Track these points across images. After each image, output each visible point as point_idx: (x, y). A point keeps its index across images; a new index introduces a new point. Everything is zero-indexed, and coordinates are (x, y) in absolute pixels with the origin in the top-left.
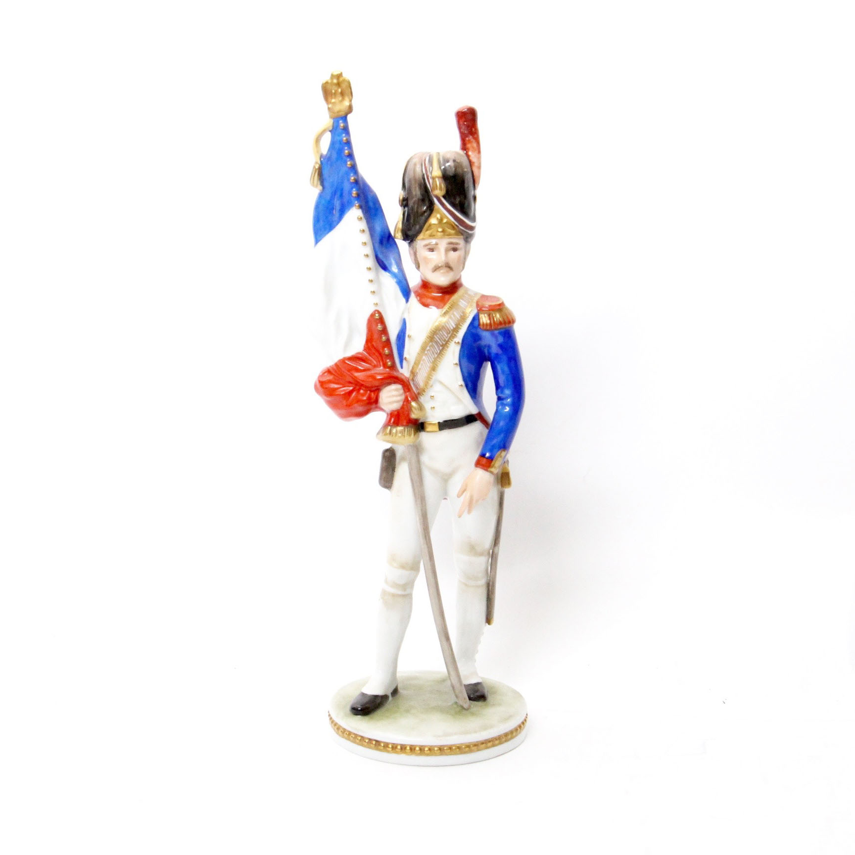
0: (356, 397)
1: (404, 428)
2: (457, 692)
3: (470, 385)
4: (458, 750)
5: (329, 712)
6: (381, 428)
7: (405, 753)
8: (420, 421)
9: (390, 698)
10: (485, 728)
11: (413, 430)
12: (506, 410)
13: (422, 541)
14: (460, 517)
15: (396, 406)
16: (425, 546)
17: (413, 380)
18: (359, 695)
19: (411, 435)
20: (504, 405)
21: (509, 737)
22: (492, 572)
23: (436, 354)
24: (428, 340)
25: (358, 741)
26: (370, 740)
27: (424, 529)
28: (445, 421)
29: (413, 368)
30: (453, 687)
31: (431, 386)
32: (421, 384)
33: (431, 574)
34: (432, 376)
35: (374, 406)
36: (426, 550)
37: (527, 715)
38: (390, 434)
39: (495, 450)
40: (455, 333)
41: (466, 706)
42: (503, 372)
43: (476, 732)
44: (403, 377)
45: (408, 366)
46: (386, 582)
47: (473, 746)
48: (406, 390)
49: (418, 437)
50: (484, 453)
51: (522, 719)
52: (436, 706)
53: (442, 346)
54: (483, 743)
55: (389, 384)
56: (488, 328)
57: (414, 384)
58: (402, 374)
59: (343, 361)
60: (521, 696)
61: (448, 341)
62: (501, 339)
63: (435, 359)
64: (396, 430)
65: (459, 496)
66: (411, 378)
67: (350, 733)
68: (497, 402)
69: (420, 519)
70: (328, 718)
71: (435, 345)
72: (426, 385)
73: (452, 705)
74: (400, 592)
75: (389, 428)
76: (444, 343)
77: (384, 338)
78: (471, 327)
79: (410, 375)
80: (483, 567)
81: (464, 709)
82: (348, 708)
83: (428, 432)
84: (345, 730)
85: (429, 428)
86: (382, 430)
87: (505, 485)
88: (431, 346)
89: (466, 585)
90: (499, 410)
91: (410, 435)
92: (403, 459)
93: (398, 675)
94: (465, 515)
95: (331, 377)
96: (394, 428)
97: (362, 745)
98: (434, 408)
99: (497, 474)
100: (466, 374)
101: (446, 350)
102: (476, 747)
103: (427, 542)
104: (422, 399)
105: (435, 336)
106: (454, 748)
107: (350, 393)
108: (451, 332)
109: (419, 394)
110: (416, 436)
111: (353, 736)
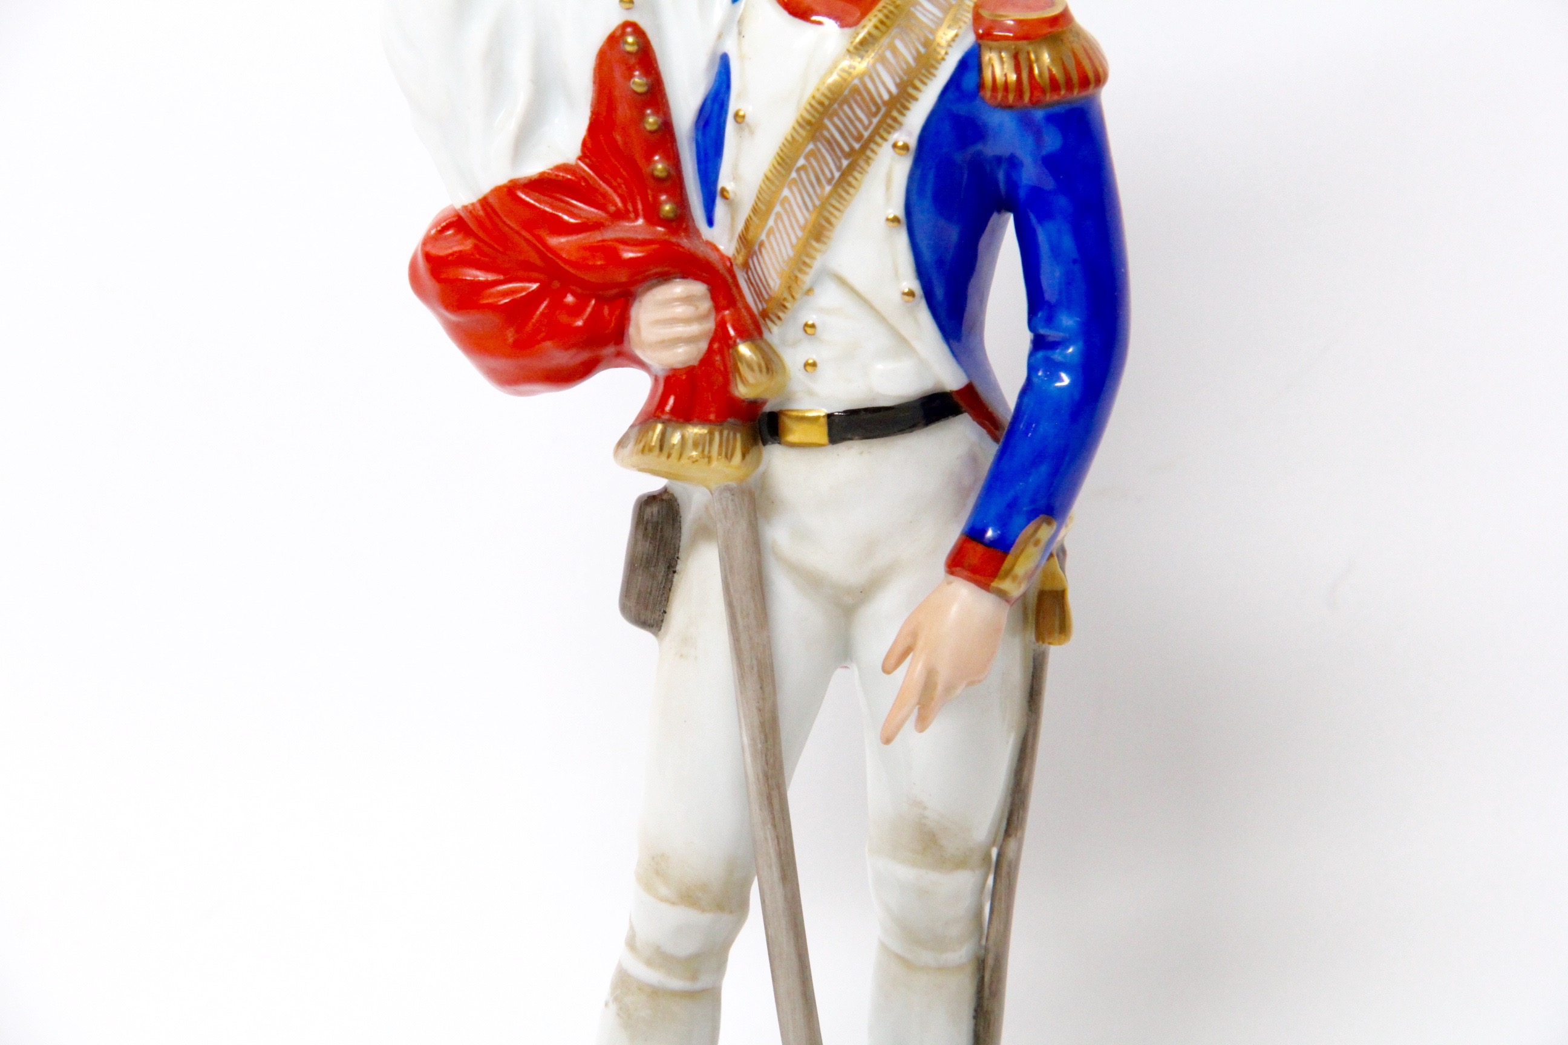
0: (548, 314)
1: (711, 433)
3: (939, 292)
6: (632, 426)
8: (767, 408)
11: (738, 436)
12: (1058, 384)
13: (758, 814)
14: (887, 741)
15: (684, 355)
16: (769, 833)
17: (746, 266)
19: (732, 455)
20: (1054, 368)
22: (995, 921)
23: (829, 182)
24: (803, 133)
27: (766, 776)
28: (851, 413)
29: (747, 227)
31: (809, 291)
32: (772, 284)
33: (783, 924)
34: (813, 258)
35: (610, 350)
36: (771, 849)
38: (661, 448)
39: (1018, 520)
40: (895, 114)
42: (1056, 251)
44: (713, 257)
45: (733, 219)
46: (631, 944)
48: (723, 303)
49: (758, 462)
50: (979, 526)
53: (847, 156)
55: (665, 278)
56: (1011, 97)
57: (749, 281)
58: (709, 244)
59: (510, 190)
61: (871, 139)
62: (1053, 141)
63: (825, 203)
64: (683, 437)
65: (888, 668)
66: (740, 260)
68: (1031, 354)
69: (753, 739)
71: (823, 151)
72: (789, 288)
74: (677, 984)
75: (659, 427)
76: (857, 146)
77: (651, 121)
78: (950, 95)
79: (738, 251)
80: (964, 906)
83: (793, 445)
85: (796, 433)
86: (636, 429)
87: (1051, 633)
88: (812, 154)
89: (906, 963)
90: (1035, 380)
91: (729, 457)
92: (705, 532)
94: (909, 733)
95: (467, 245)
96: (675, 430)
98: (814, 365)
99: (1024, 595)
100: (928, 256)
101: (863, 172)
103: (773, 818)
104: (774, 334)
105: (827, 122)
107: (534, 299)
108: (883, 110)
109: (765, 314)
110: (748, 458)
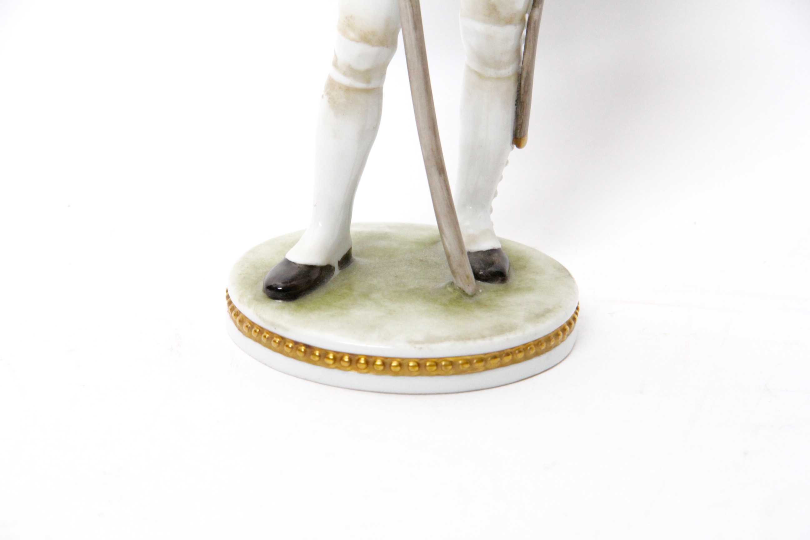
2: (455, 265)
4: (450, 367)
5: (227, 291)
7: (357, 369)
9: (337, 271)
10: (501, 330)
18: (282, 264)
21: (543, 347)
22: (526, 54)
25: (274, 345)
26: (296, 343)
30: (448, 257)
33: (415, 52)
36: (408, 11)
37: (577, 308)
41: (469, 290)
43: (483, 337)
46: (335, 65)
47: (478, 362)
51: (568, 317)
52: (418, 289)
54: (495, 357)
60: (570, 275)
67: (262, 330)
70: (226, 302)
73: (445, 287)
74: (360, 85)
80: (511, 44)
81: (466, 295)
82: (261, 286)
84: (253, 324)
89: (480, 75)
93: (353, 229)
97: (282, 352)
102: (482, 364)
106: (443, 363)
111: (267, 336)
